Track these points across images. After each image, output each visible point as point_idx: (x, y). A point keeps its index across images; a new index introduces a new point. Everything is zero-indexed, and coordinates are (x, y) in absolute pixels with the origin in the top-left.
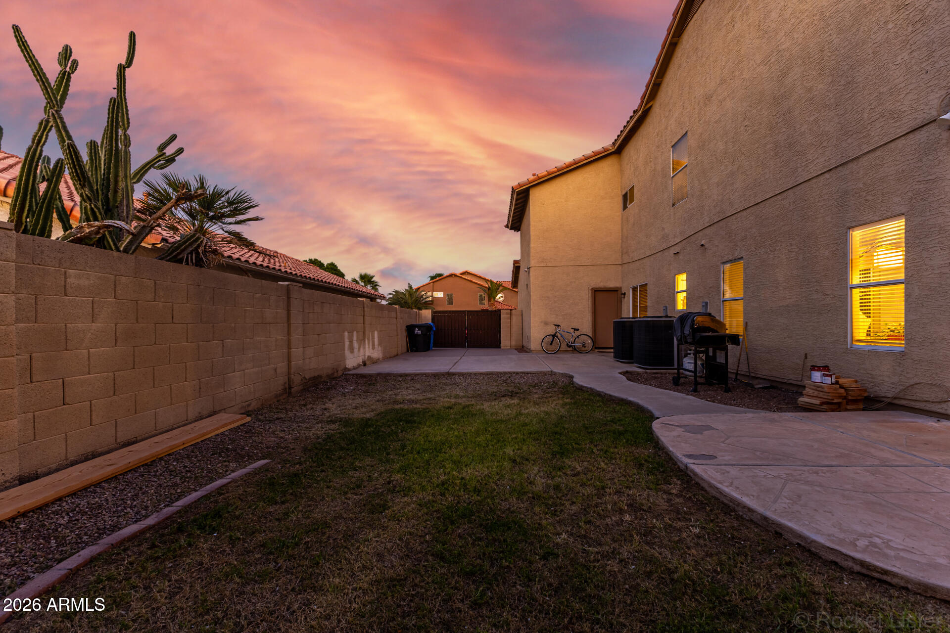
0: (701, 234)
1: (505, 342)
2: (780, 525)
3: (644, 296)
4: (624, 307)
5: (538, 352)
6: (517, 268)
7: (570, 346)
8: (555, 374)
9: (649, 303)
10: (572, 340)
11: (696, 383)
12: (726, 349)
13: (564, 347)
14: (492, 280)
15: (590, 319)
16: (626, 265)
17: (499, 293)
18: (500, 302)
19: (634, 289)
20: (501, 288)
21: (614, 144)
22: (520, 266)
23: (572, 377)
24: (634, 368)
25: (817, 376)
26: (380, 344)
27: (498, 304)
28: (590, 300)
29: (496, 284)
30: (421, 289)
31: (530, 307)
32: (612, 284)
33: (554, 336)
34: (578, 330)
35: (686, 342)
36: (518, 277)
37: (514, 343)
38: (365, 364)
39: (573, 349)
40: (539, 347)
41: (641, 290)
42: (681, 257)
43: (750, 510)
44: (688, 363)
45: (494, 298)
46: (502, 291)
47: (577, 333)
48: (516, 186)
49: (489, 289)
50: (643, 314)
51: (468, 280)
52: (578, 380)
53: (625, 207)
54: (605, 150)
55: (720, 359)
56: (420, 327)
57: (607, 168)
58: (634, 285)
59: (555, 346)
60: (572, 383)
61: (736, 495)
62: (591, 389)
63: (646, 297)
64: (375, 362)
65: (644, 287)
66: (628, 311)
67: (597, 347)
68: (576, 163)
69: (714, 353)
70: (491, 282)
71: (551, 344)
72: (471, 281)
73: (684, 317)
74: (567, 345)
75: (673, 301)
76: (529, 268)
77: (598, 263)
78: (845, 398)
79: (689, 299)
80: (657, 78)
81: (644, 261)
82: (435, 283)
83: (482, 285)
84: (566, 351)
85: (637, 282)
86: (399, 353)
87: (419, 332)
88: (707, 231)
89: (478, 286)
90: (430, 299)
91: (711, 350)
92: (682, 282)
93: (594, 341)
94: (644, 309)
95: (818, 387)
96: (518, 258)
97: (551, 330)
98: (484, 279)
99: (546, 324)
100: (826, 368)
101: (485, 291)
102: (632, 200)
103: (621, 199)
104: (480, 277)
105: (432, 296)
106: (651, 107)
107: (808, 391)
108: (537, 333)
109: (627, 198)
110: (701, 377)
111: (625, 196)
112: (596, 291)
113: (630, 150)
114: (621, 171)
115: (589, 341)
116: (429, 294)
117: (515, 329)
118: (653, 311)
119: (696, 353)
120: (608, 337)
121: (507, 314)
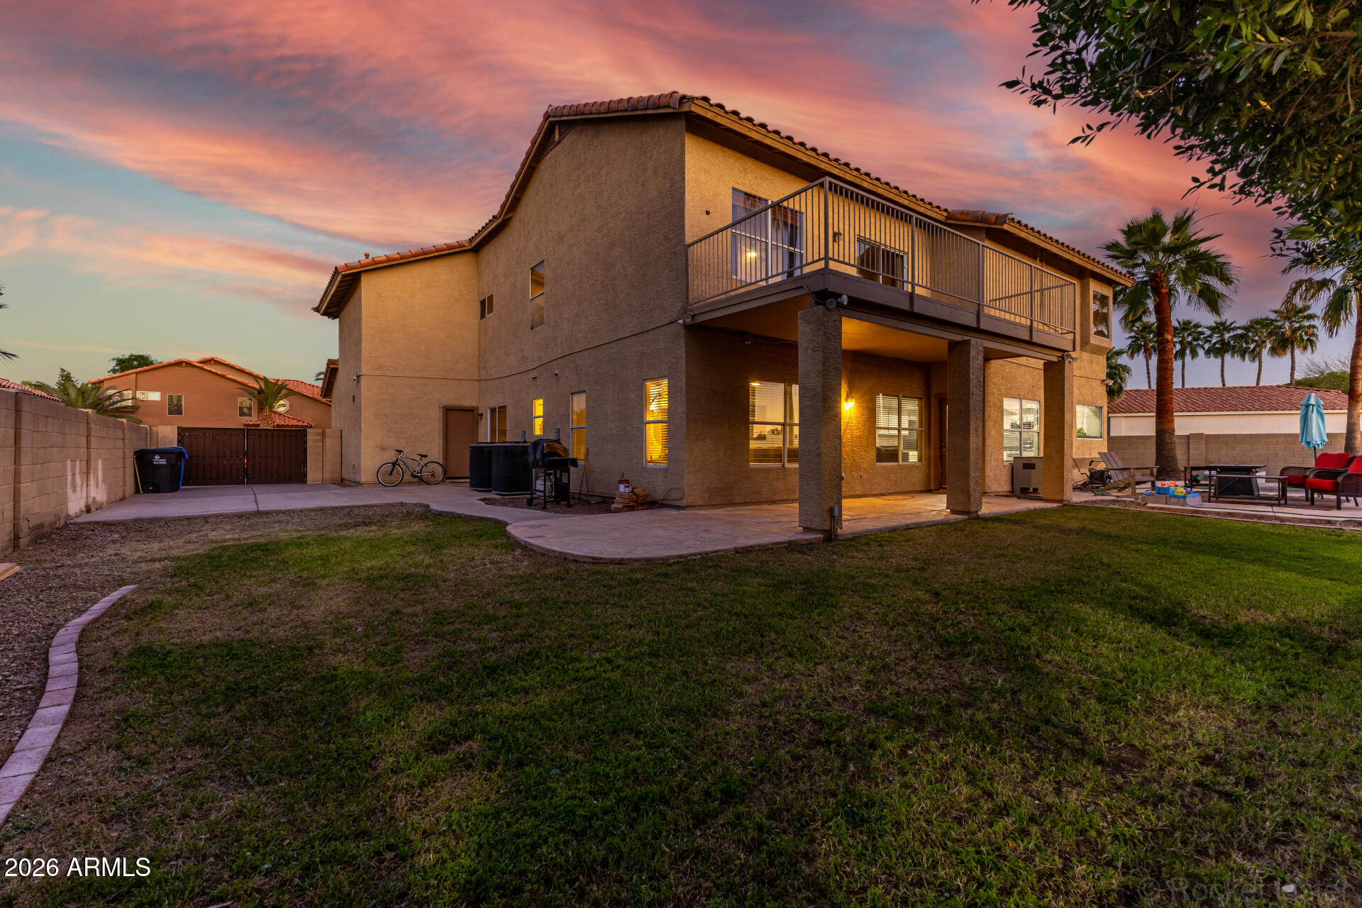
0: (554, 363)
1: (313, 474)
2: (565, 554)
3: (503, 419)
4: (481, 430)
5: (371, 485)
6: (332, 371)
7: (416, 477)
8: (406, 504)
9: (508, 427)
10: (418, 469)
11: (546, 502)
12: (568, 471)
13: (407, 477)
14: (268, 377)
15: (441, 442)
16: (483, 383)
17: (281, 399)
18: (280, 414)
19: (493, 410)
20: (284, 392)
21: (471, 240)
22: (337, 369)
23: (428, 506)
24: (493, 495)
25: (622, 487)
26: (104, 481)
27: (277, 416)
28: (441, 420)
29: (276, 384)
30: (106, 385)
31: (360, 427)
32: (467, 403)
33: (394, 464)
34: (426, 456)
35: (538, 466)
36: (333, 383)
37: (327, 476)
38: (88, 510)
39: (420, 480)
40: (372, 479)
41: (499, 412)
42: (538, 382)
43: (555, 551)
44: (539, 485)
45: (271, 407)
46: (285, 397)
47: (425, 460)
48: (343, 267)
49: (260, 392)
50: (502, 440)
51: (216, 374)
52: (435, 507)
53: (483, 316)
54: (460, 245)
55: (565, 480)
56: (163, 453)
57: (461, 265)
58: (492, 405)
59: (396, 477)
60: (430, 511)
61: (549, 547)
62: (452, 513)
63: (505, 419)
64: (100, 508)
65: (503, 409)
66: (485, 435)
67: (449, 477)
68: (424, 254)
69: (561, 475)
70: (265, 380)
71: (391, 474)
72: (223, 376)
73: (537, 443)
74: (412, 475)
75: (531, 426)
76: (358, 377)
77: (451, 377)
78: (637, 502)
79: (545, 424)
80: (516, 193)
81: (504, 380)
82: (141, 377)
83: (245, 385)
84: (410, 483)
85: (496, 403)
86: (127, 494)
87: (163, 462)
88: (560, 362)
89: (239, 386)
90: (129, 403)
91: (558, 472)
92: (539, 407)
93: (445, 471)
94: (503, 432)
95: (622, 495)
96: (335, 356)
97: (390, 456)
98: (250, 374)
99: (383, 448)
100: (627, 481)
101: (251, 394)
102: (491, 310)
103: (477, 306)
104: (241, 371)
105: (134, 398)
106: (511, 218)
107: (617, 499)
108: (369, 461)
109: (486, 306)
110: (550, 497)
111: (483, 303)
112: (448, 411)
113: (489, 252)
114: (479, 274)
115: (440, 470)
116: (128, 394)
117: (331, 455)
118: (512, 437)
119: (546, 475)
120: (463, 465)
121: (317, 434)
